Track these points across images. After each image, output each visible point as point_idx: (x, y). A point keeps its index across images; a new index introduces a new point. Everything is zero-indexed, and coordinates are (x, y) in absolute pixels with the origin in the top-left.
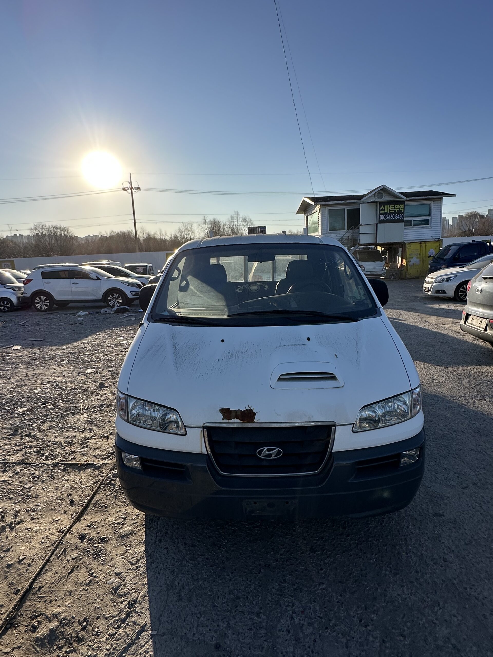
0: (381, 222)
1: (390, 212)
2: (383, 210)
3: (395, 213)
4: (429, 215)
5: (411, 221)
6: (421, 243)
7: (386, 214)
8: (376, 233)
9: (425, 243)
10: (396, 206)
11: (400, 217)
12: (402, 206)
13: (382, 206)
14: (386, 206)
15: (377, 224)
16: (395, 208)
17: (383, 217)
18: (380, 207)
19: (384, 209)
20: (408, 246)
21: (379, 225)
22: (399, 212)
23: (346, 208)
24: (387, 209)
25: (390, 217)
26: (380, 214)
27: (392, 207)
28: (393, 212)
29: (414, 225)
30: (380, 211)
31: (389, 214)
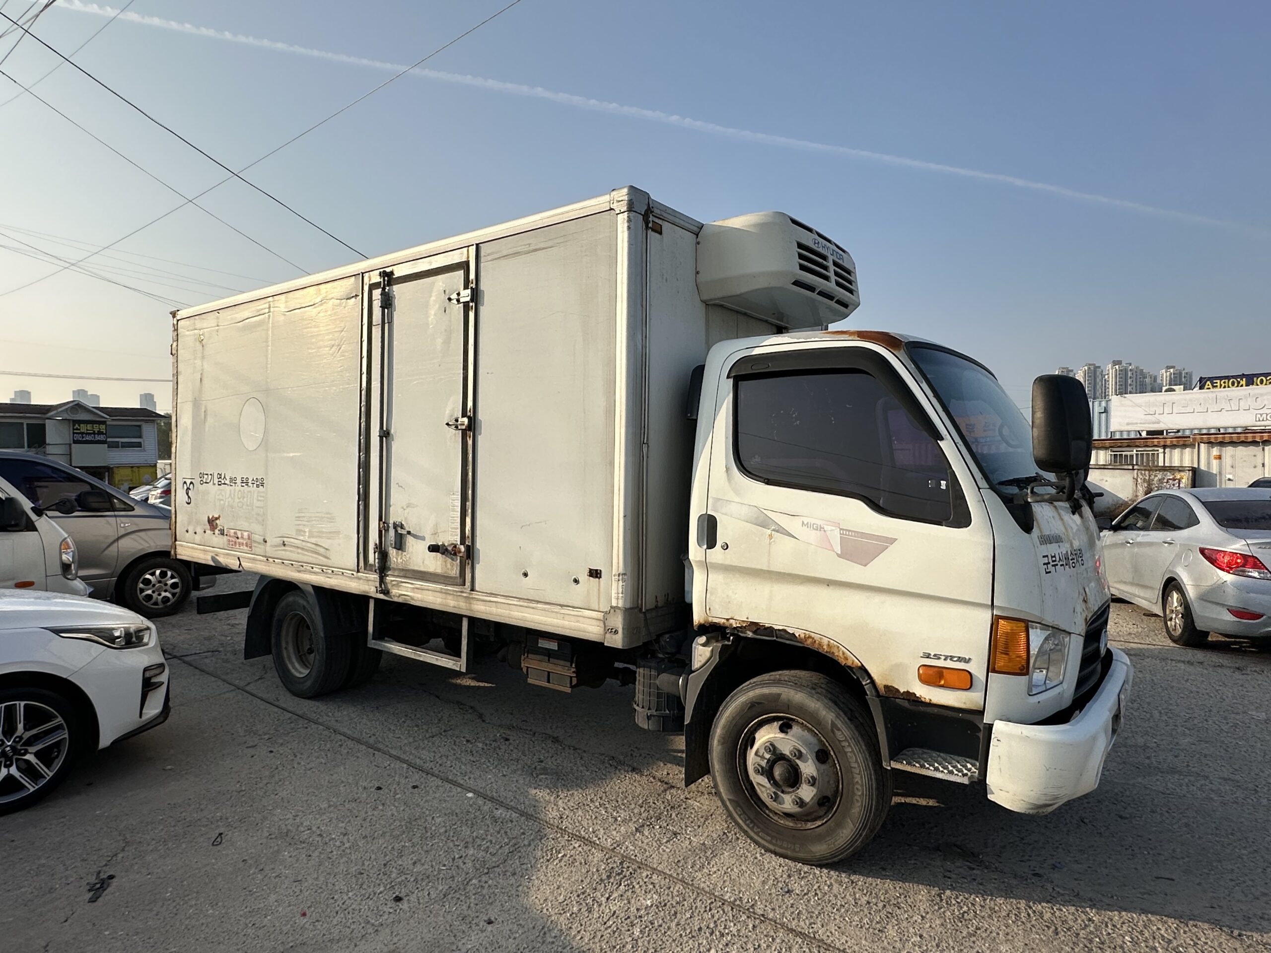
0: (75, 442)
1: (88, 432)
2: (77, 429)
3: (94, 433)
4: (140, 437)
5: (118, 442)
6: (132, 467)
7: (82, 433)
8: (70, 455)
9: (138, 467)
10: (95, 425)
11: (102, 438)
12: (104, 427)
15: (70, 445)
16: (95, 427)
17: (78, 437)
18: (74, 425)
19: (79, 428)
20: (115, 470)
21: (73, 445)
22: (100, 433)
23: (25, 422)
24: (83, 428)
25: (88, 438)
26: (74, 433)
27: (89, 427)
28: (92, 432)
29: (123, 447)
30: (74, 429)
31: (87, 434)
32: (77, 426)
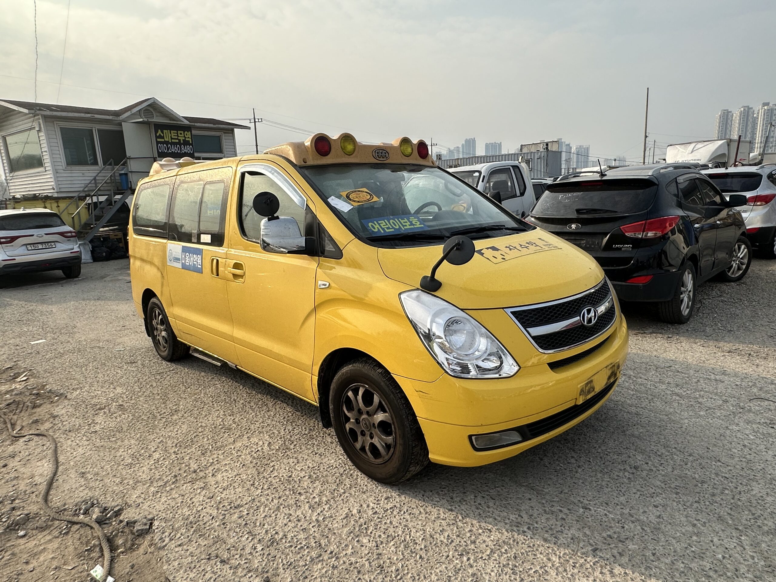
0: (162, 155)
1: (173, 141)
2: (161, 137)
3: (179, 143)
4: (221, 151)
7: (167, 143)
10: (179, 132)
11: (187, 149)
12: (188, 135)
13: (159, 130)
14: (165, 131)
15: (155, 159)
16: (179, 135)
17: (163, 148)
18: (156, 132)
19: (162, 135)
22: (186, 143)
23: (95, 127)
24: (168, 135)
25: (174, 149)
26: (158, 143)
27: (173, 133)
28: (177, 141)
30: (157, 137)
31: (172, 143)
32: (160, 132)
